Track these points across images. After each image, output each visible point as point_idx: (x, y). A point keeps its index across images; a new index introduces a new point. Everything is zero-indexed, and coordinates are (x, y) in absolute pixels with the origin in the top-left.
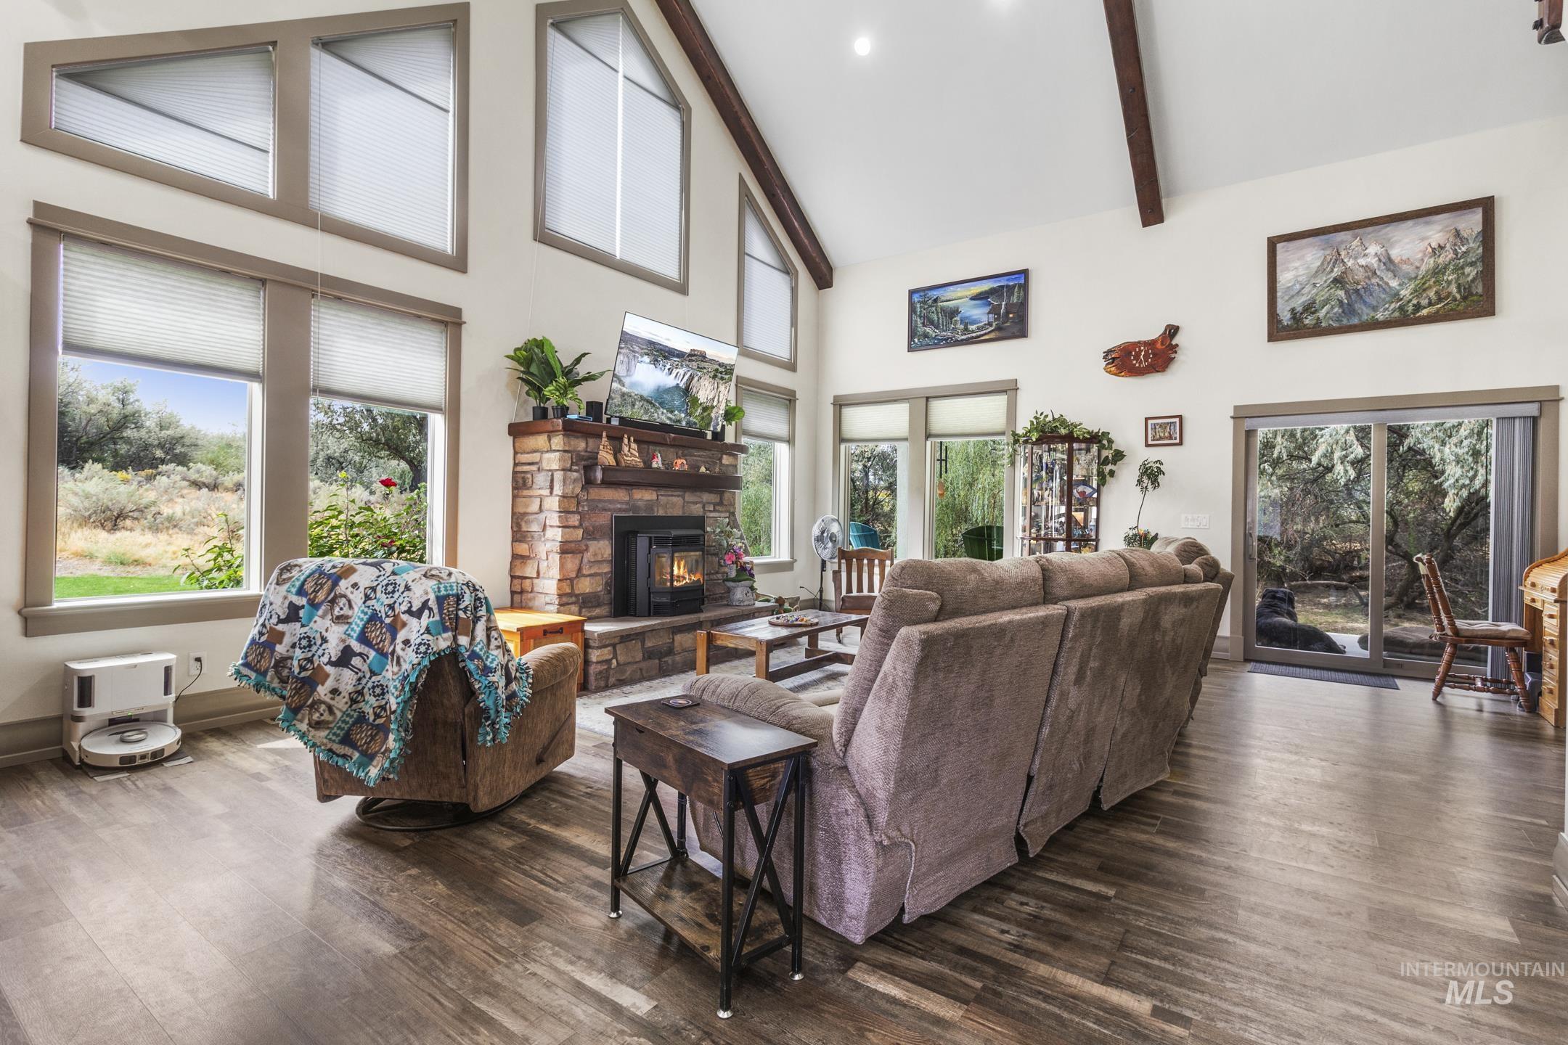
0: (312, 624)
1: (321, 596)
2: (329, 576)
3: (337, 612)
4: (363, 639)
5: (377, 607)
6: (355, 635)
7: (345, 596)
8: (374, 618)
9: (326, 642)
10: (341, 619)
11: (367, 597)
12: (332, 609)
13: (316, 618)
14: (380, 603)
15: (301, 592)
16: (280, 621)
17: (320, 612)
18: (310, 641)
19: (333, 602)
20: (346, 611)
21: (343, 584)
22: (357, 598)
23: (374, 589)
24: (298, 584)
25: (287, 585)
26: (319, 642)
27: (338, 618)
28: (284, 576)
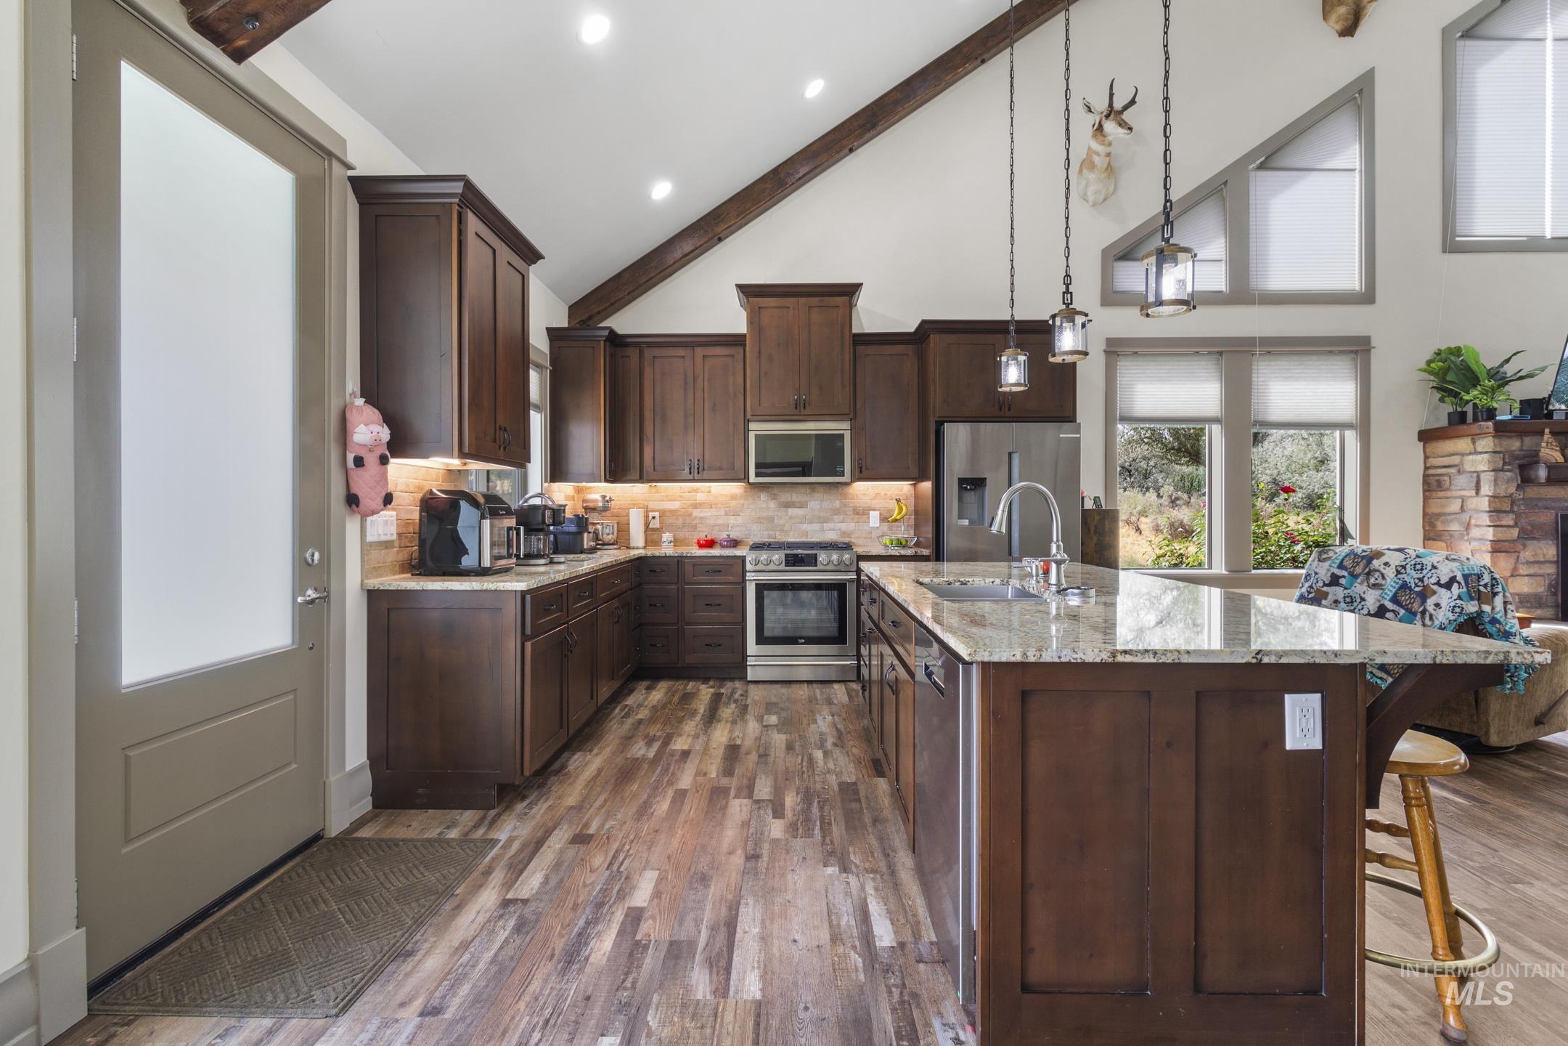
0: (1353, 588)
1: (1358, 570)
2: (1363, 557)
3: (1372, 581)
4: (1395, 600)
5: (1408, 579)
6: (1388, 598)
7: (1378, 571)
8: (1404, 586)
9: (1365, 600)
10: (1375, 586)
11: (1398, 572)
12: (1368, 579)
13: (1356, 584)
14: (1411, 577)
15: (1341, 566)
16: (1325, 585)
17: (1359, 580)
18: (1352, 599)
19: (1369, 574)
20: (1380, 581)
21: (1376, 563)
22: (1390, 573)
23: (1404, 567)
24: (1338, 562)
25: (1328, 563)
26: (1359, 600)
27: (1374, 585)
28: (1324, 556)
